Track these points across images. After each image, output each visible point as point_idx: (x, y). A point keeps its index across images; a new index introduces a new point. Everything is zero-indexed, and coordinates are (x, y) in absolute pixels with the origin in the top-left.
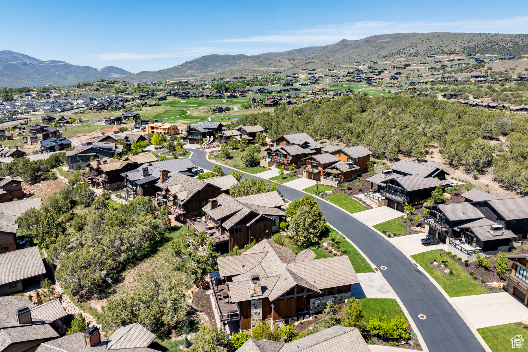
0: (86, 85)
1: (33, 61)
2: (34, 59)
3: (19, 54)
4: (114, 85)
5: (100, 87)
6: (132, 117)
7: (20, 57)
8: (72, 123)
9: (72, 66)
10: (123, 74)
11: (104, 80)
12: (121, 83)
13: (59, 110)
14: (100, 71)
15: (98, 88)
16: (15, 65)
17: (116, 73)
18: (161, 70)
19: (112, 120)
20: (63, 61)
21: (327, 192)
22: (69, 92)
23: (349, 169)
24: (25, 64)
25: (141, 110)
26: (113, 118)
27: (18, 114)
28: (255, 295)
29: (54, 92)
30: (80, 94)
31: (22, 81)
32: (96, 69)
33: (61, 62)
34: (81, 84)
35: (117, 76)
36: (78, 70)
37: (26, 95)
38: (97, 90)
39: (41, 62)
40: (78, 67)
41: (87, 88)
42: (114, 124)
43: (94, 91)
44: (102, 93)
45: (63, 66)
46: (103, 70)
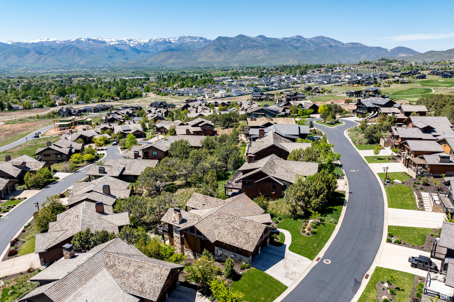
0: (366, 63)
1: (338, 44)
2: (338, 42)
3: (328, 38)
4: (392, 64)
5: (377, 65)
6: (372, 91)
7: (329, 41)
8: (322, 93)
9: (366, 47)
10: (411, 54)
11: (384, 59)
12: (399, 62)
13: (326, 82)
14: (389, 51)
15: (375, 66)
16: (323, 47)
17: (404, 53)
18: (450, 50)
19: (352, 93)
20: (360, 43)
21: (395, 181)
22: (350, 69)
23: (440, 162)
24: (331, 46)
25: (389, 86)
26: (354, 91)
27: (296, 84)
28: (175, 222)
29: (338, 69)
30: (357, 71)
31: (326, 59)
32: (386, 49)
33: (358, 44)
34: (362, 62)
35: (404, 55)
36: (371, 50)
37: (317, 70)
38: (374, 68)
39: (343, 44)
40: (371, 48)
41: (366, 66)
42: (353, 96)
43: (371, 68)
44: (376, 71)
45: (359, 47)
46: (393, 50)
